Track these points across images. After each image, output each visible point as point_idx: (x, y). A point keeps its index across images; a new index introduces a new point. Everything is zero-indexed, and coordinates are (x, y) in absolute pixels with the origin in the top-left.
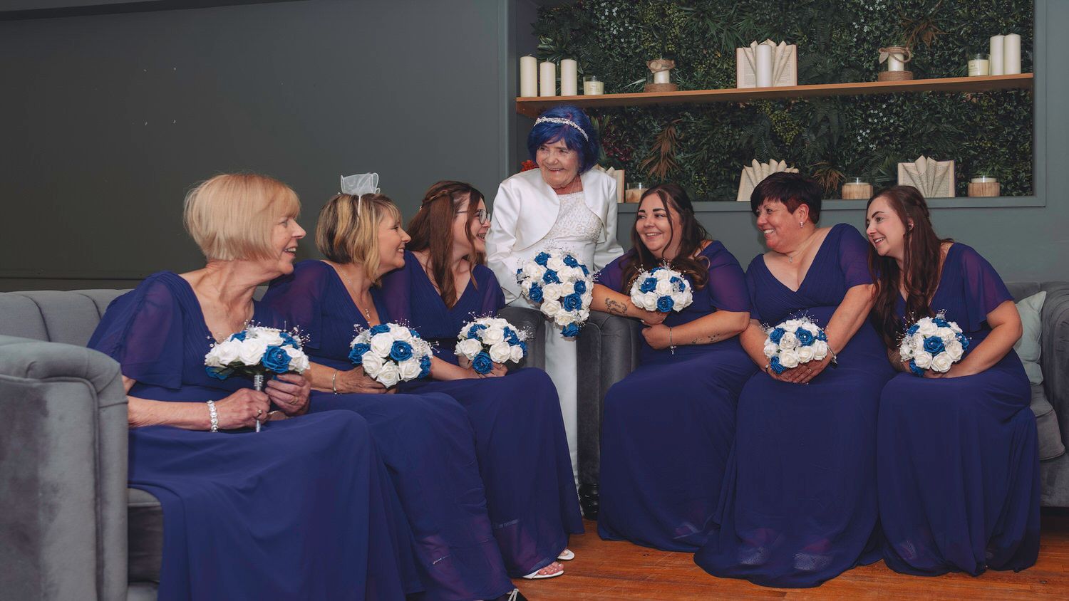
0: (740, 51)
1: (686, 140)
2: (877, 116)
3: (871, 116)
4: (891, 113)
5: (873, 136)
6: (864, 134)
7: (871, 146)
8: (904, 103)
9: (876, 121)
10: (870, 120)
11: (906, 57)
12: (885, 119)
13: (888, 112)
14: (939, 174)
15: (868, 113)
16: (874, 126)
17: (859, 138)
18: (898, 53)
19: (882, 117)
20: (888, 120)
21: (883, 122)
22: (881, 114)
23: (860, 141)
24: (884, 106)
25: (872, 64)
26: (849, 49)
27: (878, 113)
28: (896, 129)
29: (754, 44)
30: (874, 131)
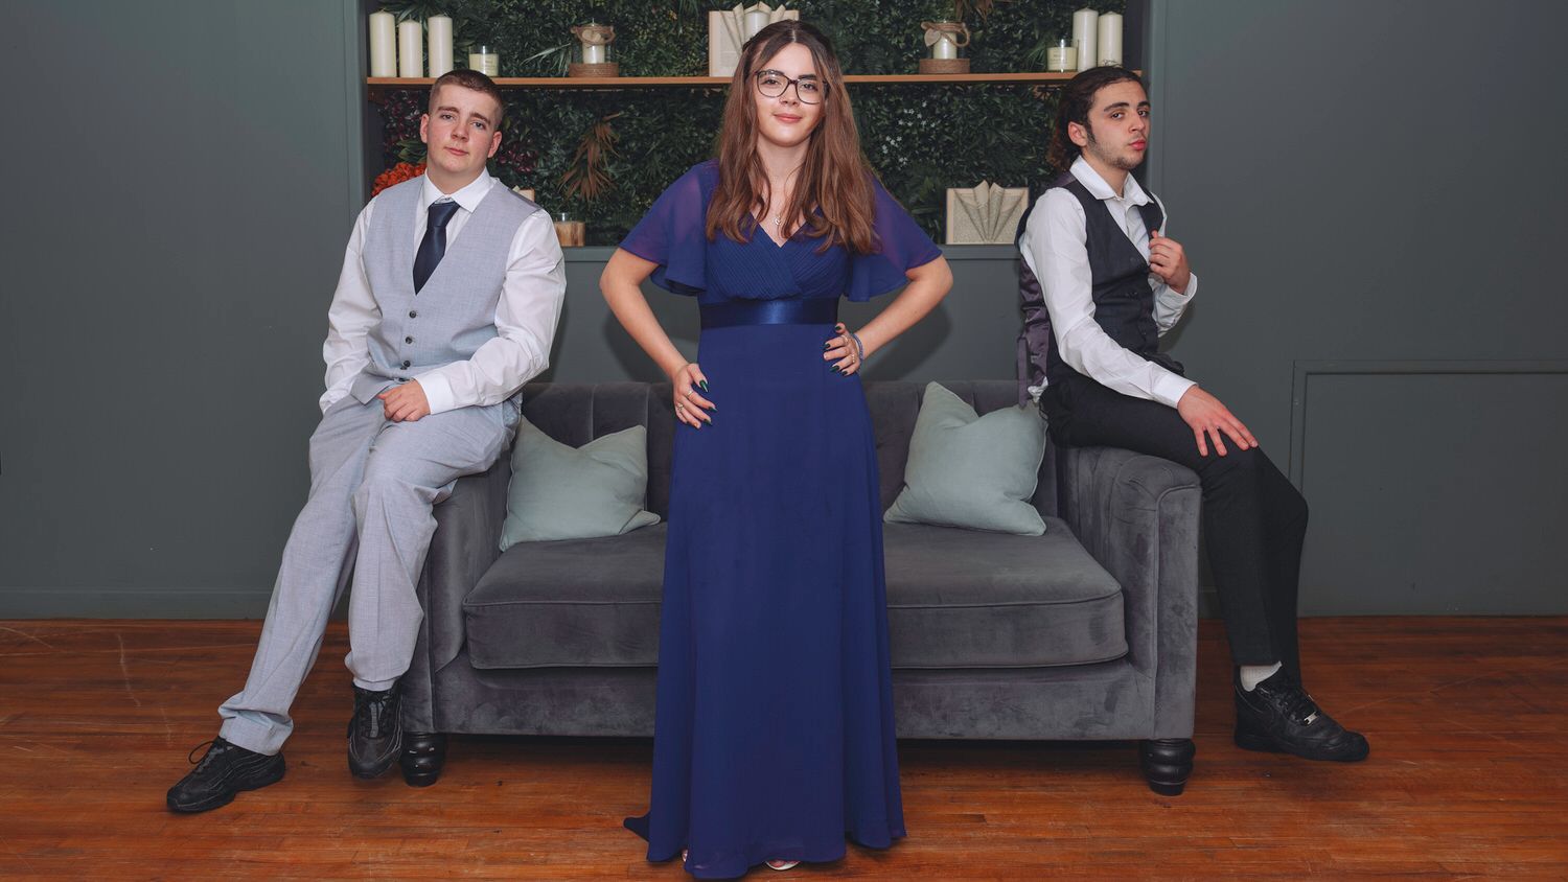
0: (715, 17)
1: (623, 143)
2: (913, 118)
3: (901, 116)
4: (933, 113)
5: (905, 146)
6: (892, 142)
7: (901, 160)
8: (951, 100)
9: (910, 124)
10: (901, 123)
11: (960, 38)
12: (924, 123)
13: (929, 113)
14: (1006, 208)
15: (899, 111)
16: (908, 131)
17: (884, 147)
18: (951, 32)
19: (920, 120)
20: (928, 125)
21: (921, 126)
22: (920, 116)
23: (886, 152)
24: (924, 105)
25: (902, 39)
26: (868, 16)
27: (915, 114)
28: (939, 136)
29: (738, 9)
30: (906, 138)
